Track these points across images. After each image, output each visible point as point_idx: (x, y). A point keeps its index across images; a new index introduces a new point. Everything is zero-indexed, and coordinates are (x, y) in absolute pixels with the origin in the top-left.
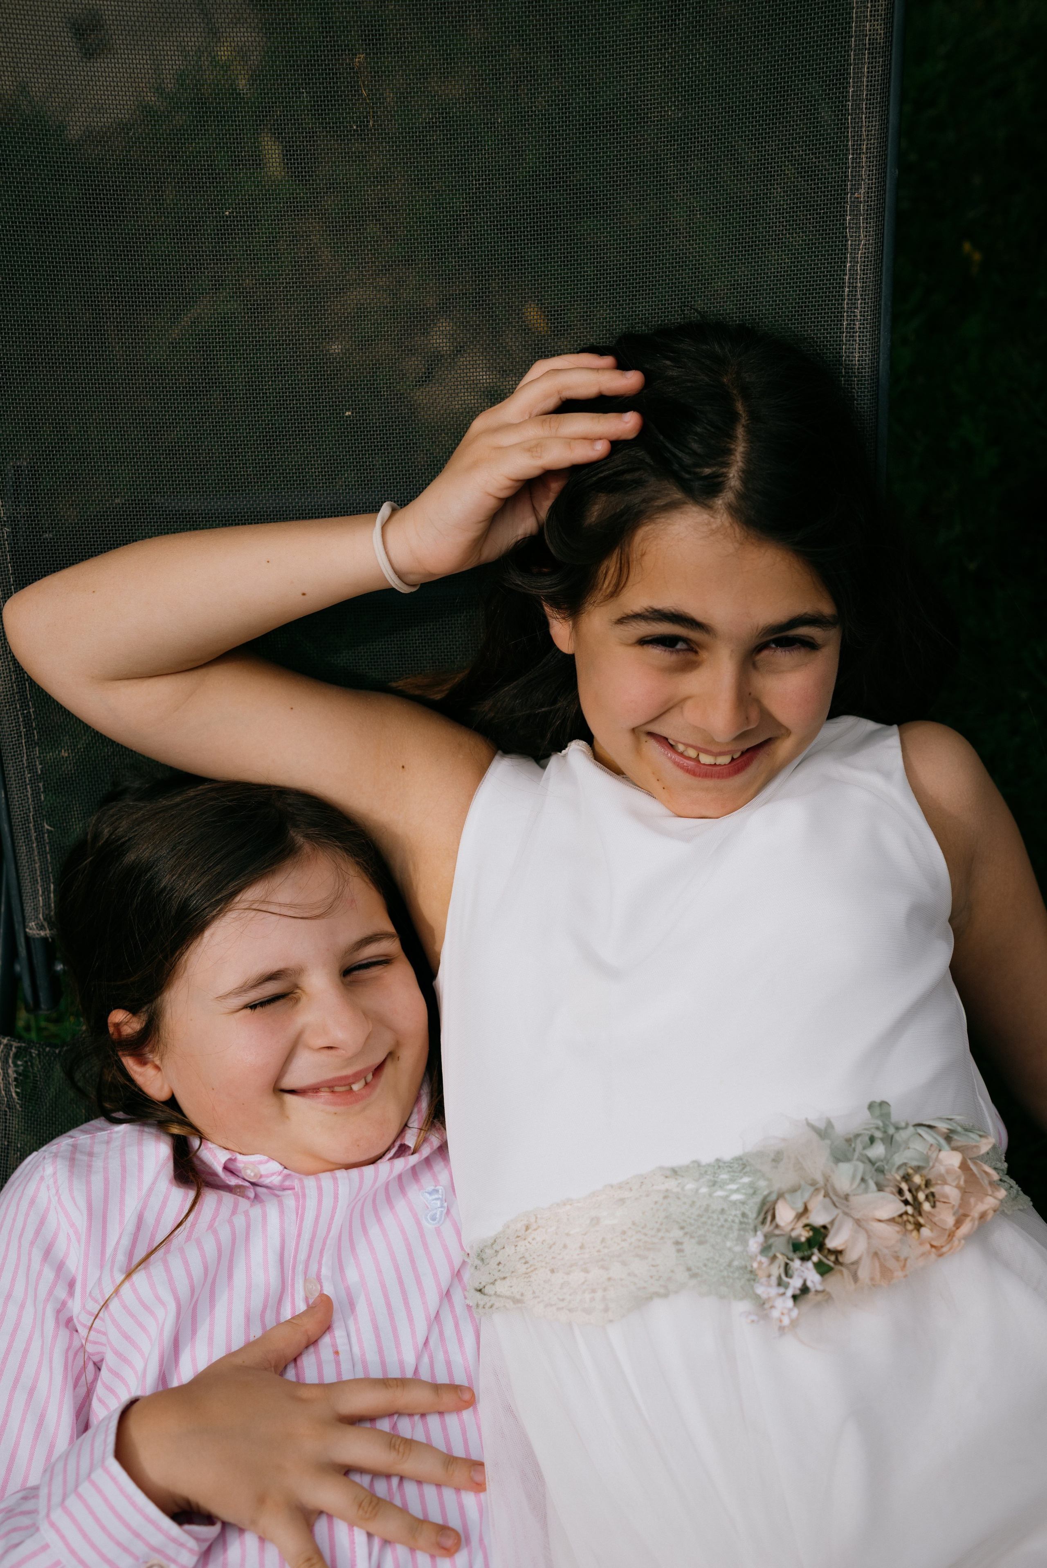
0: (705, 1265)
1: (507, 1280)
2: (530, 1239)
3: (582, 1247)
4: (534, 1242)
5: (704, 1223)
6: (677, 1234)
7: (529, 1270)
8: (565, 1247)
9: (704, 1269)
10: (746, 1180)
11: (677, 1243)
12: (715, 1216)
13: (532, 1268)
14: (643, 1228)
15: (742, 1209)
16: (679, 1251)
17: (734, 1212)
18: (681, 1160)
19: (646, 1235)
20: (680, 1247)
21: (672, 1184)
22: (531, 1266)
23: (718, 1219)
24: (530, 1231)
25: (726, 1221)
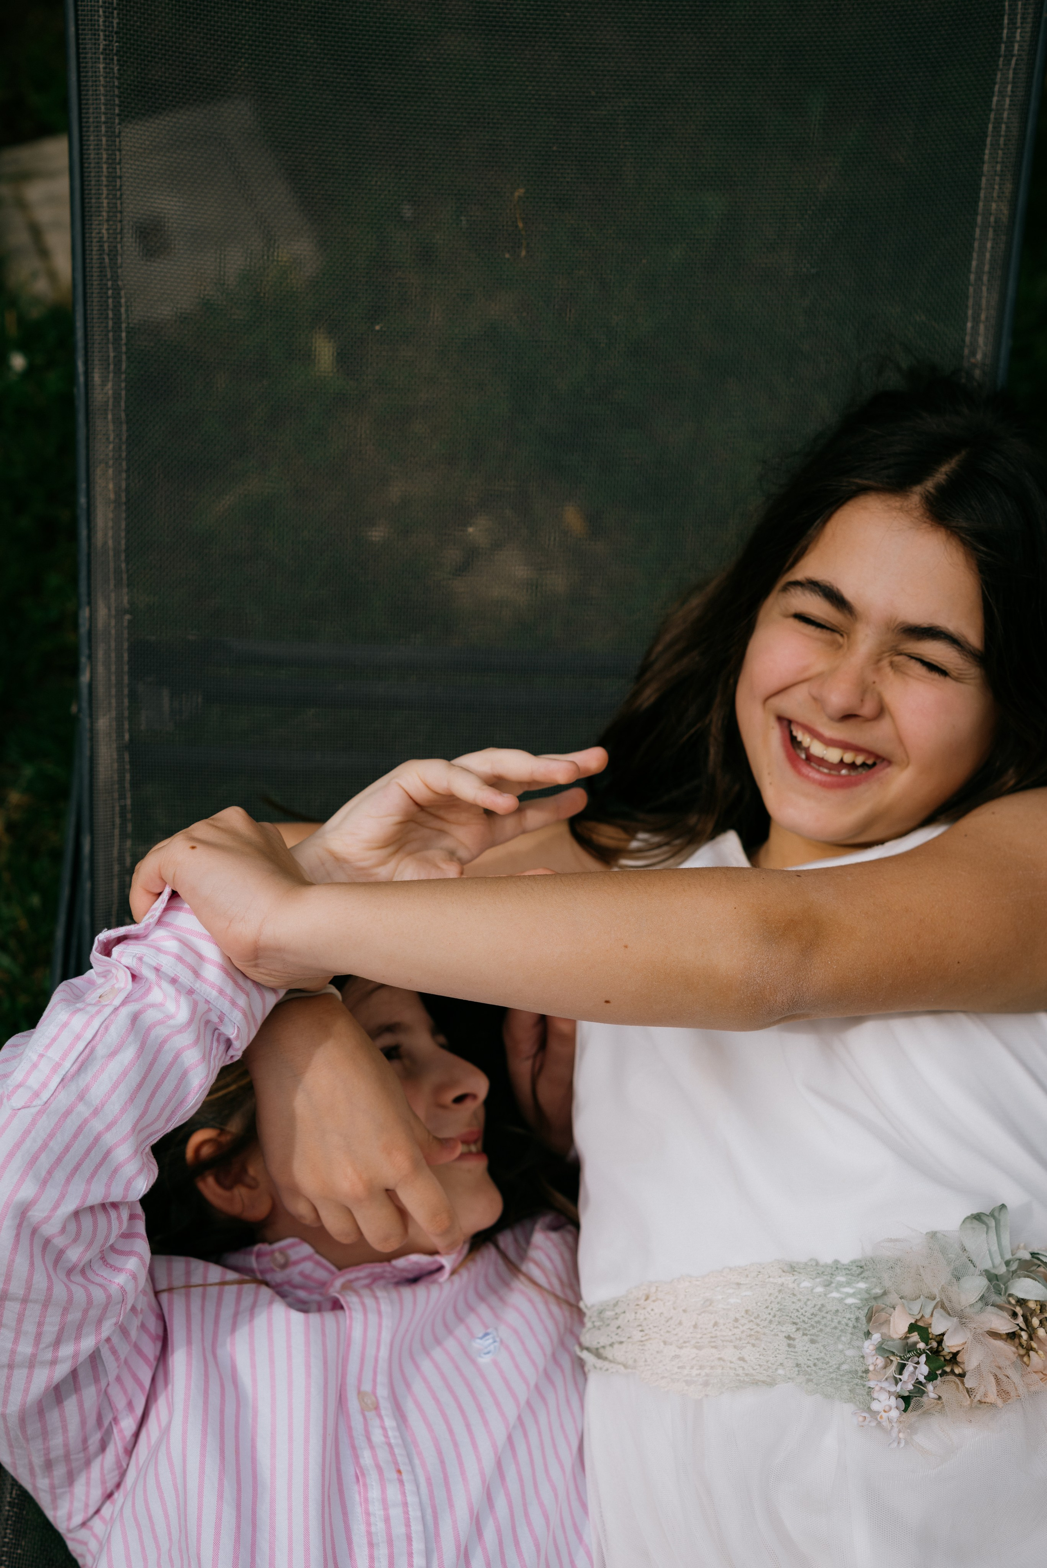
0: (815, 1365)
1: (624, 1345)
2: (649, 1309)
3: (695, 1326)
4: (652, 1313)
5: (818, 1322)
6: (790, 1329)
7: (644, 1339)
8: (680, 1323)
9: (814, 1368)
10: (862, 1285)
11: (789, 1338)
12: (829, 1317)
13: (647, 1337)
14: (755, 1318)
15: (857, 1314)
16: (789, 1345)
17: (848, 1316)
18: (800, 1257)
19: (758, 1325)
20: (791, 1342)
21: (788, 1280)
22: (646, 1335)
23: (832, 1320)
24: (648, 1301)
25: (839, 1322)
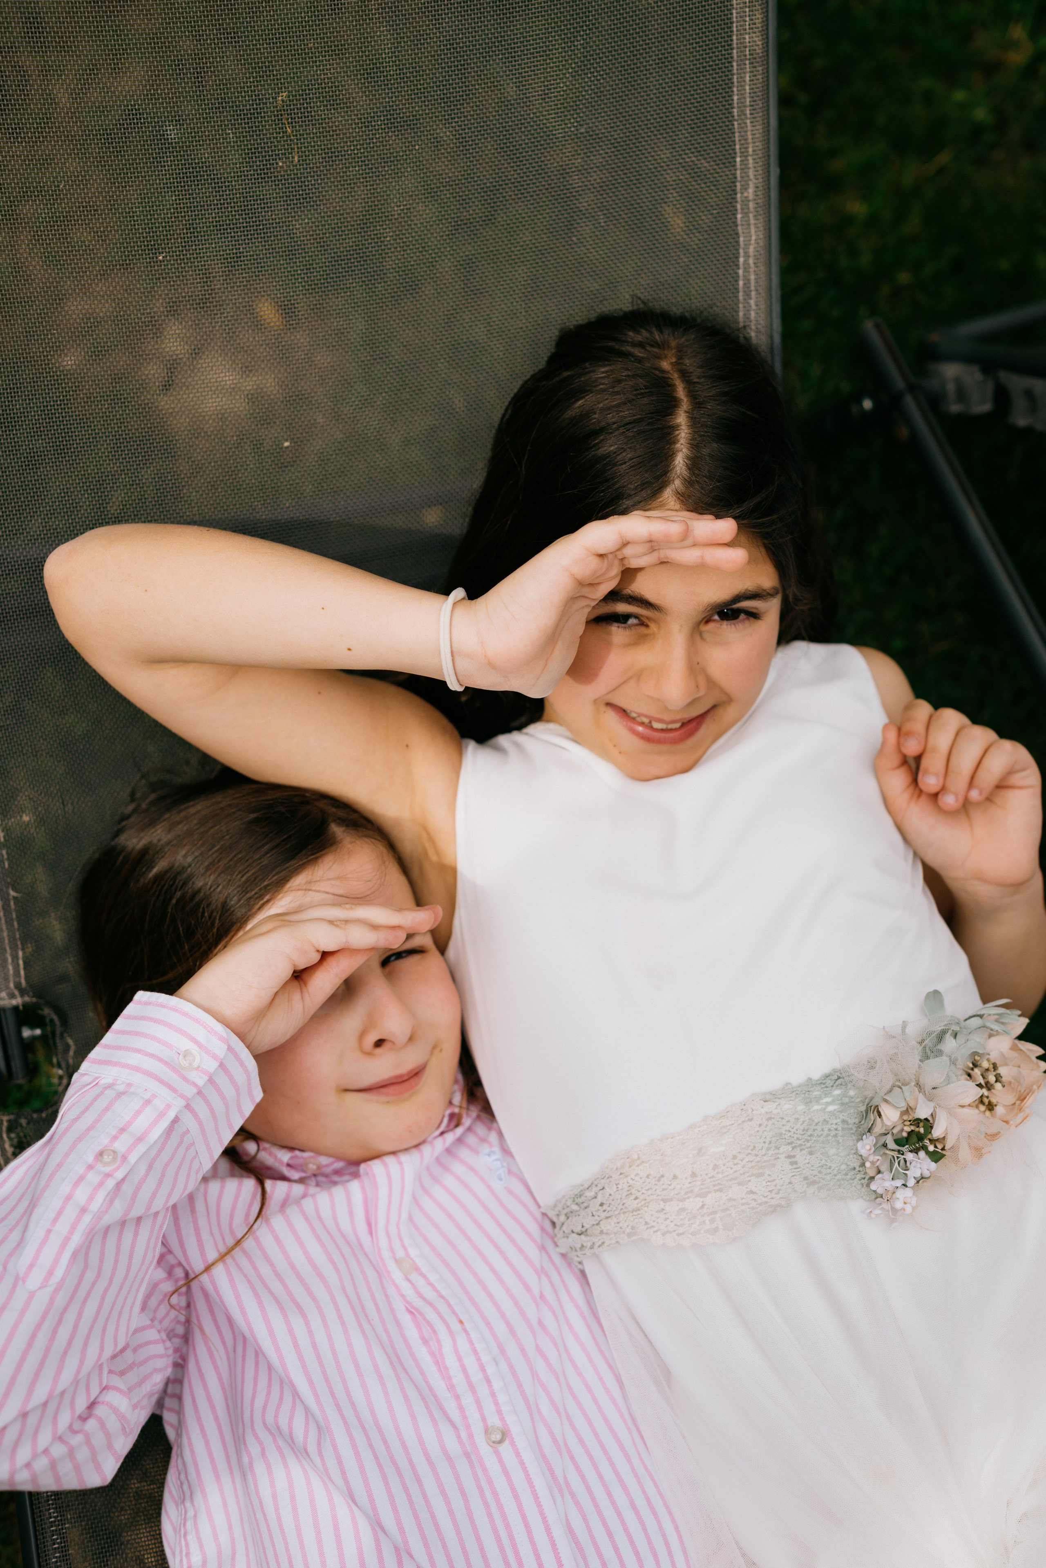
0: (820, 1172)
1: (613, 1218)
3: (694, 1175)
4: (637, 1178)
5: (811, 1135)
6: (785, 1149)
7: (640, 1205)
8: (675, 1177)
9: (820, 1175)
10: (837, 1092)
11: (789, 1157)
12: (819, 1128)
14: (752, 1150)
15: (841, 1117)
16: (792, 1163)
17: (835, 1122)
18: (774, 1083)
19: (756, 1155)
20: (793, 1160)
21: (770, 1107)
23: (823, 1130)
25: (830, 1130)
